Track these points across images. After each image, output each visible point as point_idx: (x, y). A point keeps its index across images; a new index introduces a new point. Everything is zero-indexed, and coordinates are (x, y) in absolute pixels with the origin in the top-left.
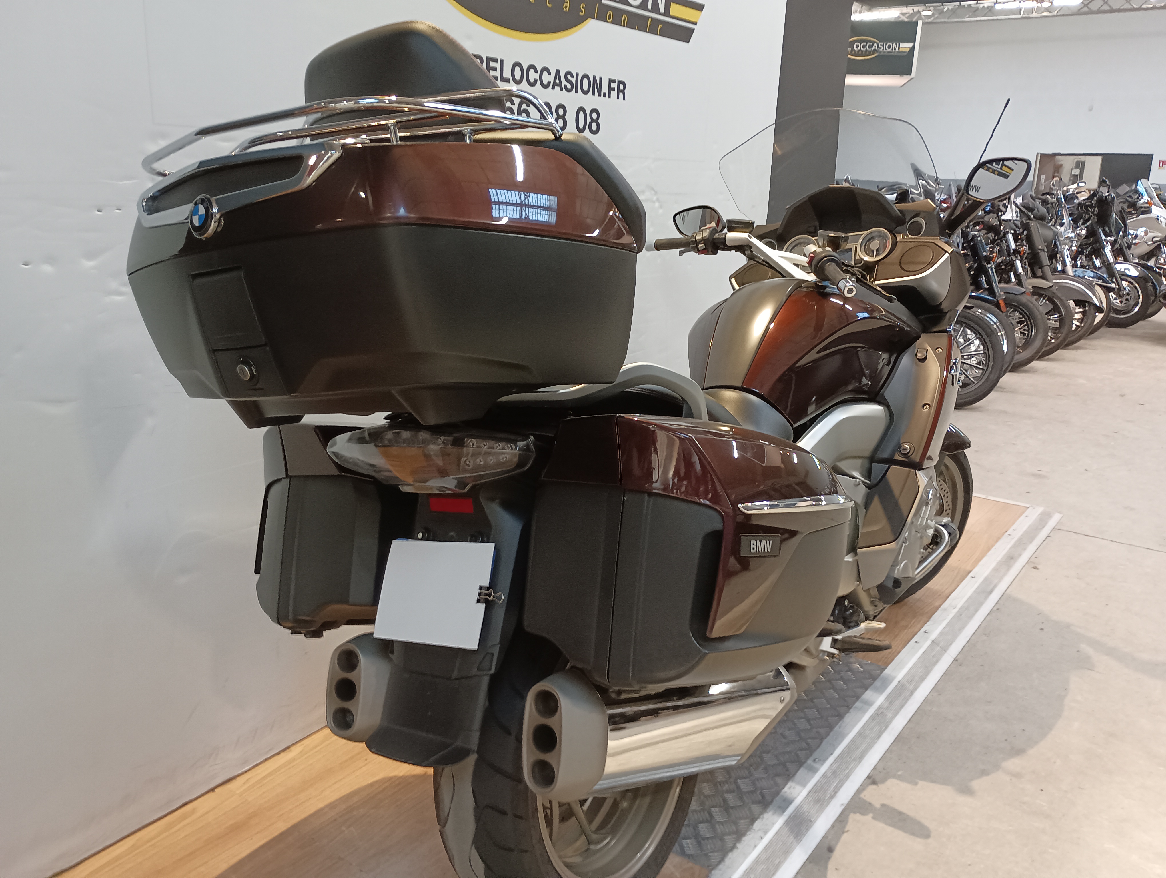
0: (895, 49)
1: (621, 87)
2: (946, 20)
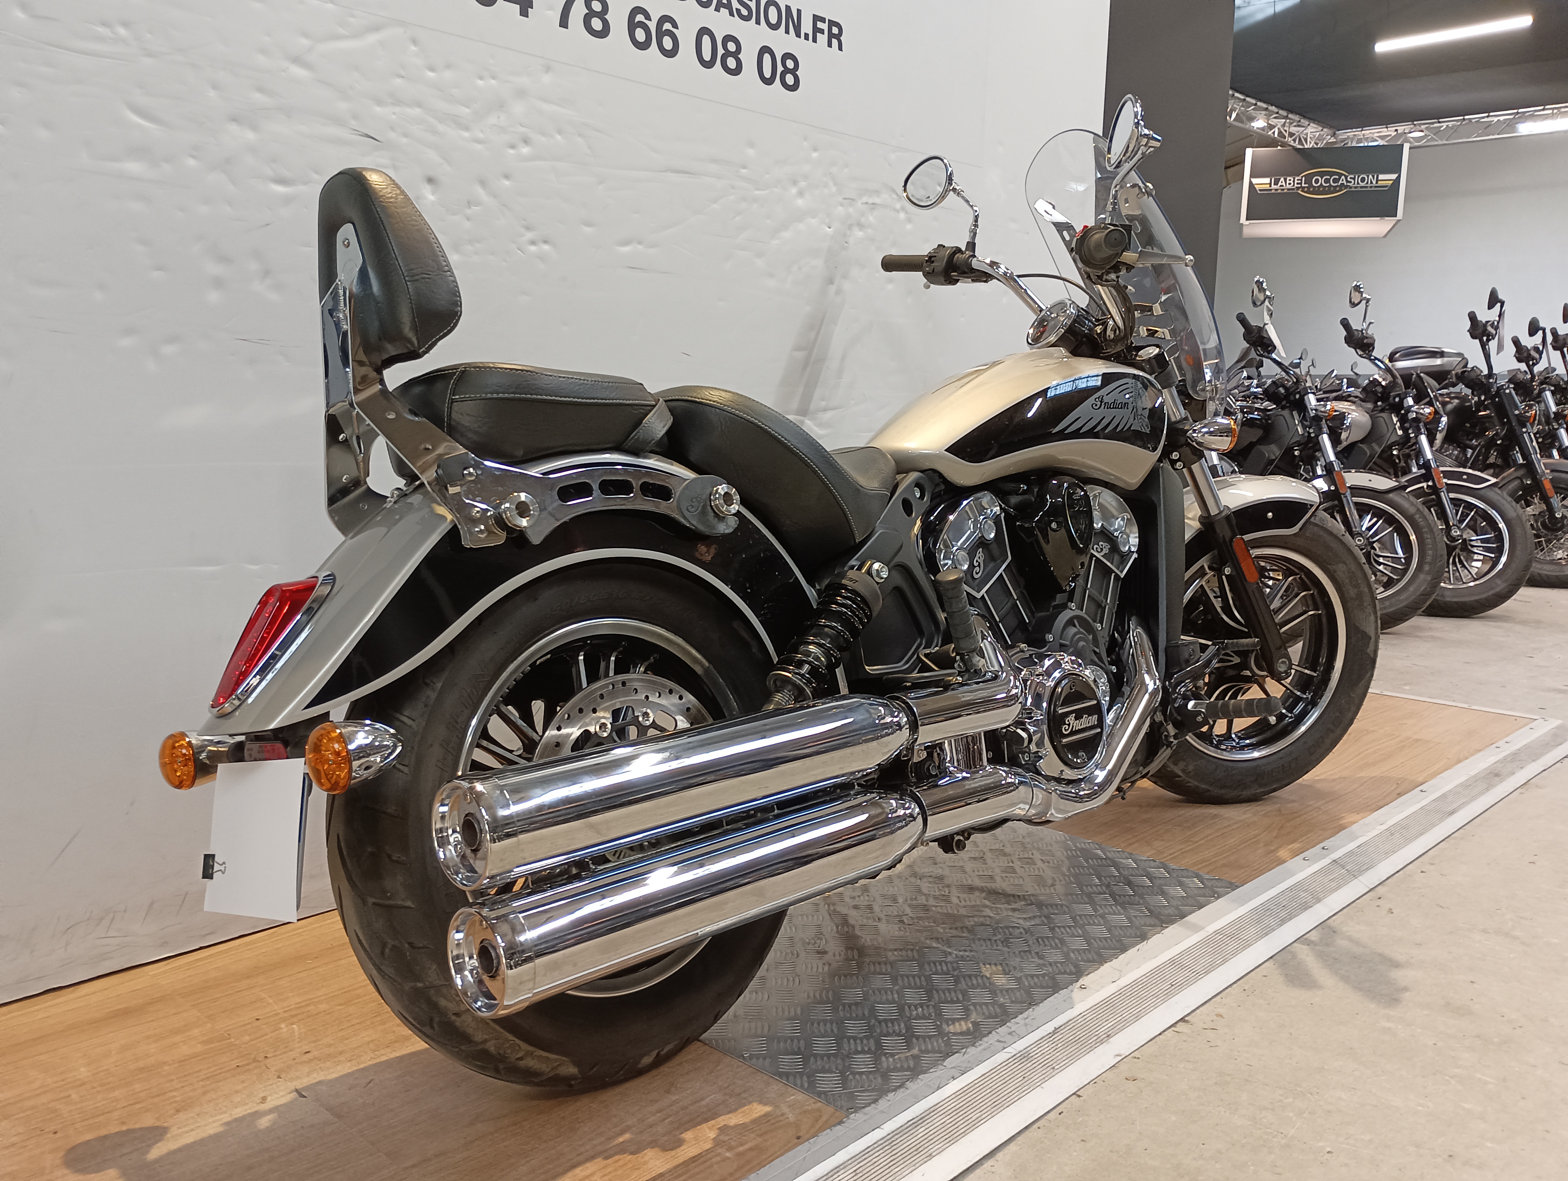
0: (1371, 183)
1: (835, 30)
2: (1444, 141)
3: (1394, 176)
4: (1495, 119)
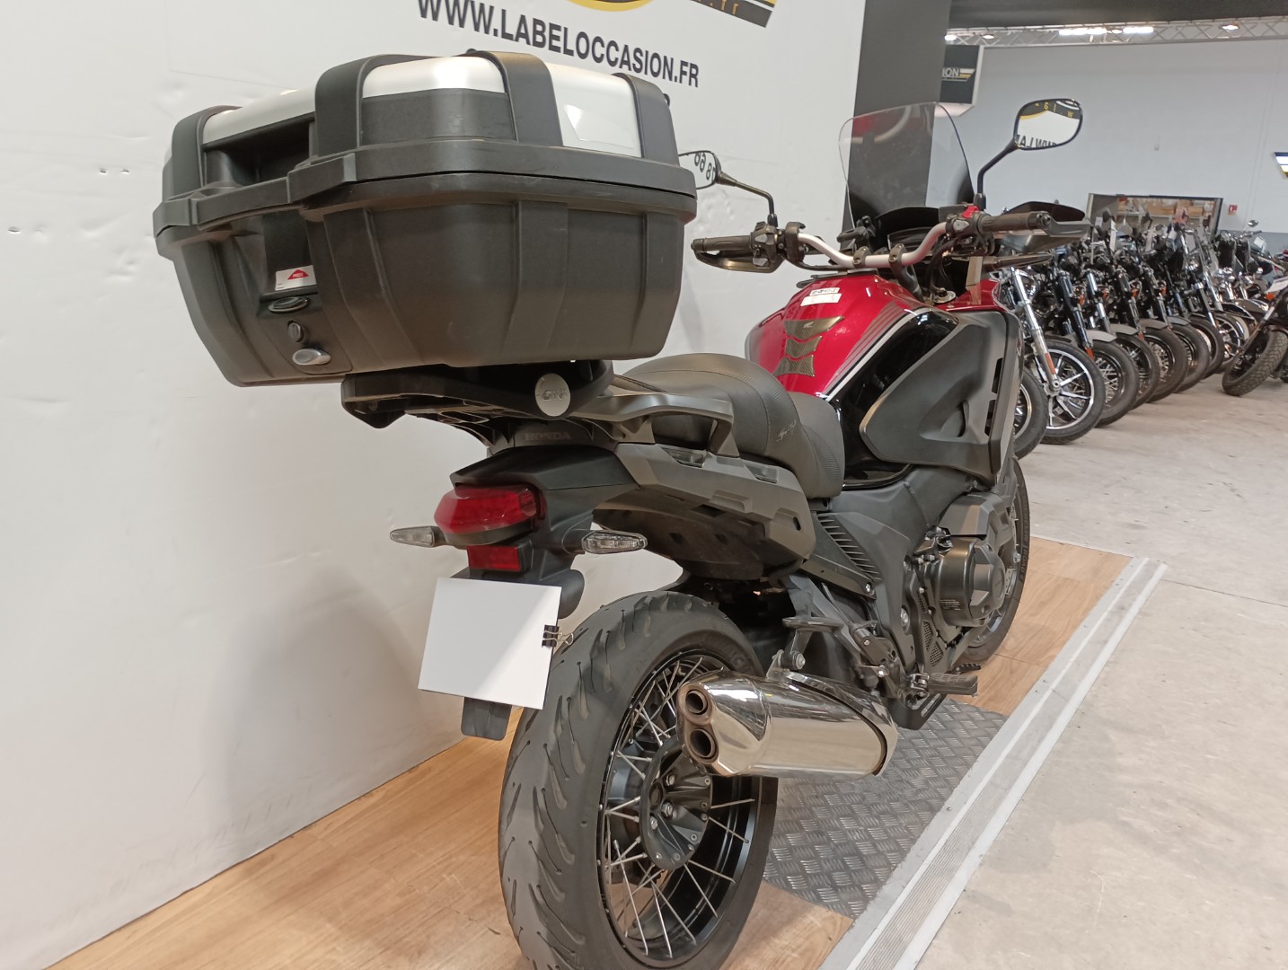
0: (955, 75)
1: (694, 71)
2: (1009, 45)
3: (971, 71)
4: (1048, 30)
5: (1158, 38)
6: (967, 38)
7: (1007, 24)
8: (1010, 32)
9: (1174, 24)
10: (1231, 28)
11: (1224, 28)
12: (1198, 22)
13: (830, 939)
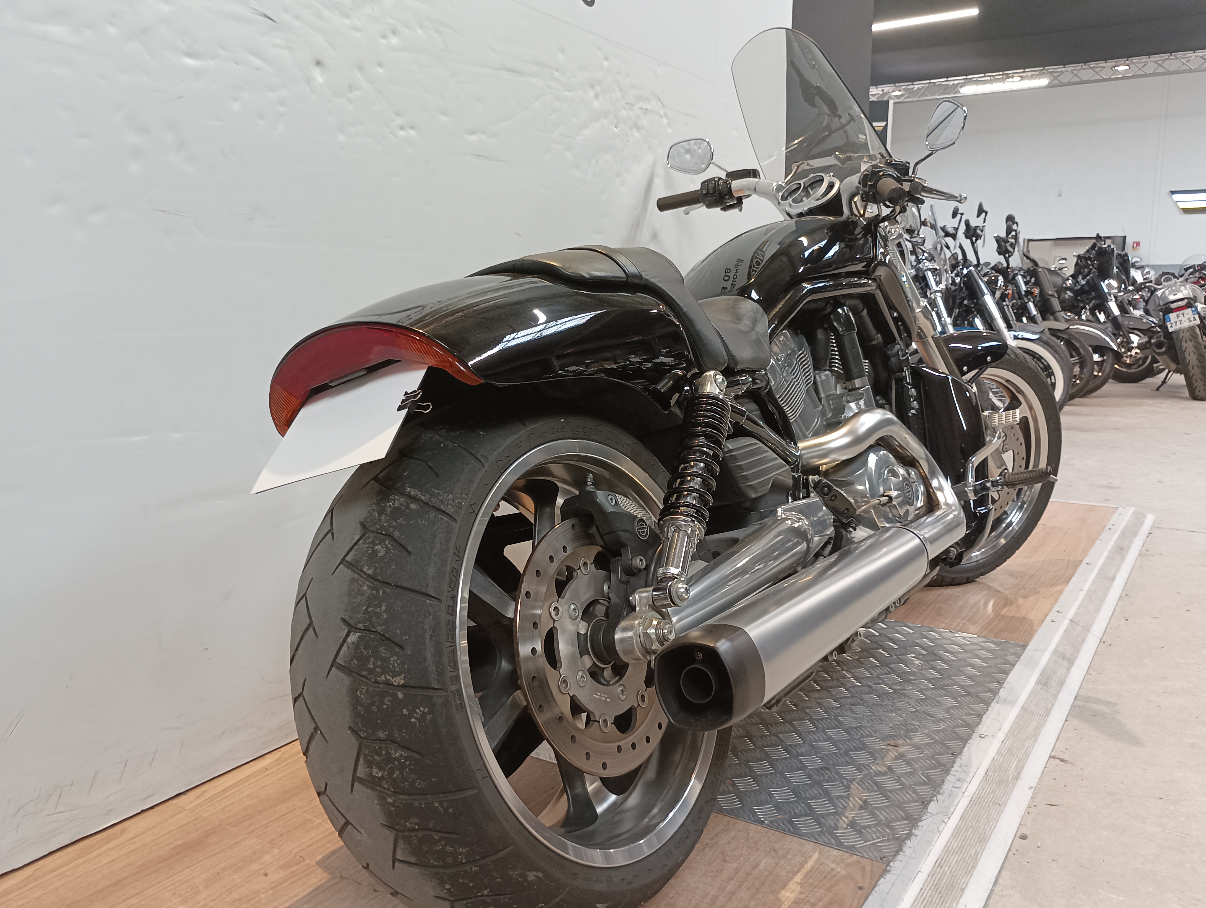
2: (916, 99)
3: (883, 124)
4: (951, 83)
5: (1056, 82)
6: (877, 96)
7: (913, 79)
8: (916, 87)
9: (1069, 68)
10: (1122, 68)
11: (1116, 68)
12: (1092, 65)
13: (860, 888)
